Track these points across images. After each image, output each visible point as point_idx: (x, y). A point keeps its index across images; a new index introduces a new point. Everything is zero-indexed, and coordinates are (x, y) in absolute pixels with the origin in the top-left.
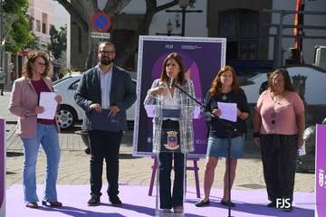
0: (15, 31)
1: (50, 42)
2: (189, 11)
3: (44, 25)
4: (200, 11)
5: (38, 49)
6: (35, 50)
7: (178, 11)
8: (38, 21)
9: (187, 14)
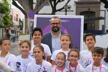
0: (4, 20)
1: (19, 24)
2: (68, 11)
3: (17, 19)
4: (72, 11)
5: (14, 27)
6: (13, 27)
7: (64, 11)
8: (15, 17)
9: (67, 12)
